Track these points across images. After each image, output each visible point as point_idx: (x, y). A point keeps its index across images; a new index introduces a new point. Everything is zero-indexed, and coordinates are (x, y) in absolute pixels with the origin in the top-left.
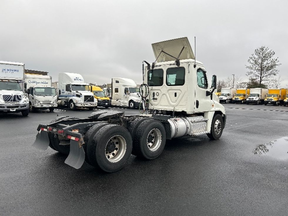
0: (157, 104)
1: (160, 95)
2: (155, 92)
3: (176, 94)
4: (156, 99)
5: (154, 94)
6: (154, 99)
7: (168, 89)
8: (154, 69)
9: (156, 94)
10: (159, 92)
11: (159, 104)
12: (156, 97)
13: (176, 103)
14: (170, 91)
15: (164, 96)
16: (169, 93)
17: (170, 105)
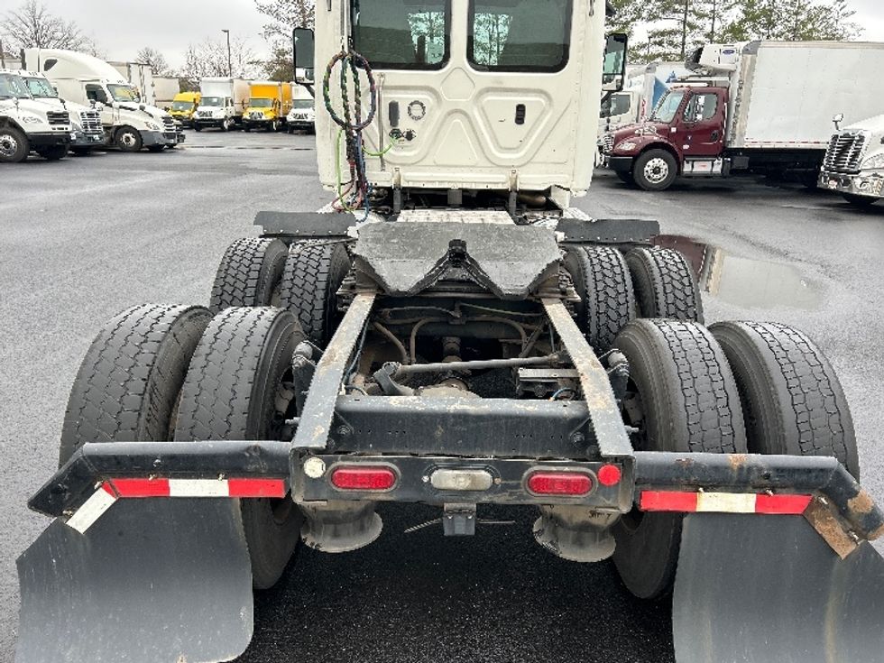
0: (415, 160)
1: (435, 114)
2: (403, 99)
3: (521, 109)
4: (409, 136)
5: (394, 108)
6: (396, 134)
7: (479, 88)
9: (409, 110)
10: (425, 98)
11: (428, 161)
12: (404, 124)
13: (522, 153)
14: (490, 97)
15: (458, 120)
16: (483, 109)
17: (484, 162)
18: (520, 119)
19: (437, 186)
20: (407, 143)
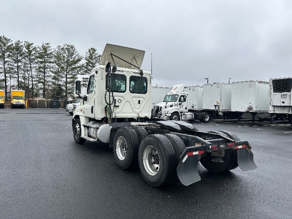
0: (119, 112)
1: (123, 102)
2: (117, 99)
3: (139, 101)
4: (118, 106)
5: (115, 100)
6: (115, 106)
7: (132, 97)
8: (115, 73)
9: (118, 101)
10: (121, 98)
11: (122, 112)
12: (117, 104)
13: (140, 110)
14: (134, 98)
15: (128, 103)
16: (132, 101)
17: (133, 112)
18: (139, 103)
19: (123, 117)
20: (118, 108)
